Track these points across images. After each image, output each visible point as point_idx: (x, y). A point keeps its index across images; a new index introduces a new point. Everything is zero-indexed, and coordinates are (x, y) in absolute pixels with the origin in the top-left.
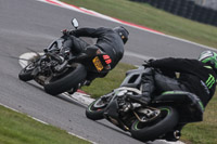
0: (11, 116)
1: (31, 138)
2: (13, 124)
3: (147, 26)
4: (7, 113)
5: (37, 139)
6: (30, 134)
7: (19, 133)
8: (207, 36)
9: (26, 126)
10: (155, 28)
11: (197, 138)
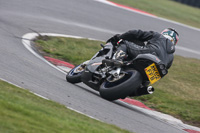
0: (14, 92)
1: (33, 112)
2: (17, 99)
3: (140, 9)
4: (11, 88)
5: (38, 113)
6: (33, 108)
7: (22, 107)
8: (196, 19)
9: (29, 101)
10: (147, 11)
11: (186, 112)
